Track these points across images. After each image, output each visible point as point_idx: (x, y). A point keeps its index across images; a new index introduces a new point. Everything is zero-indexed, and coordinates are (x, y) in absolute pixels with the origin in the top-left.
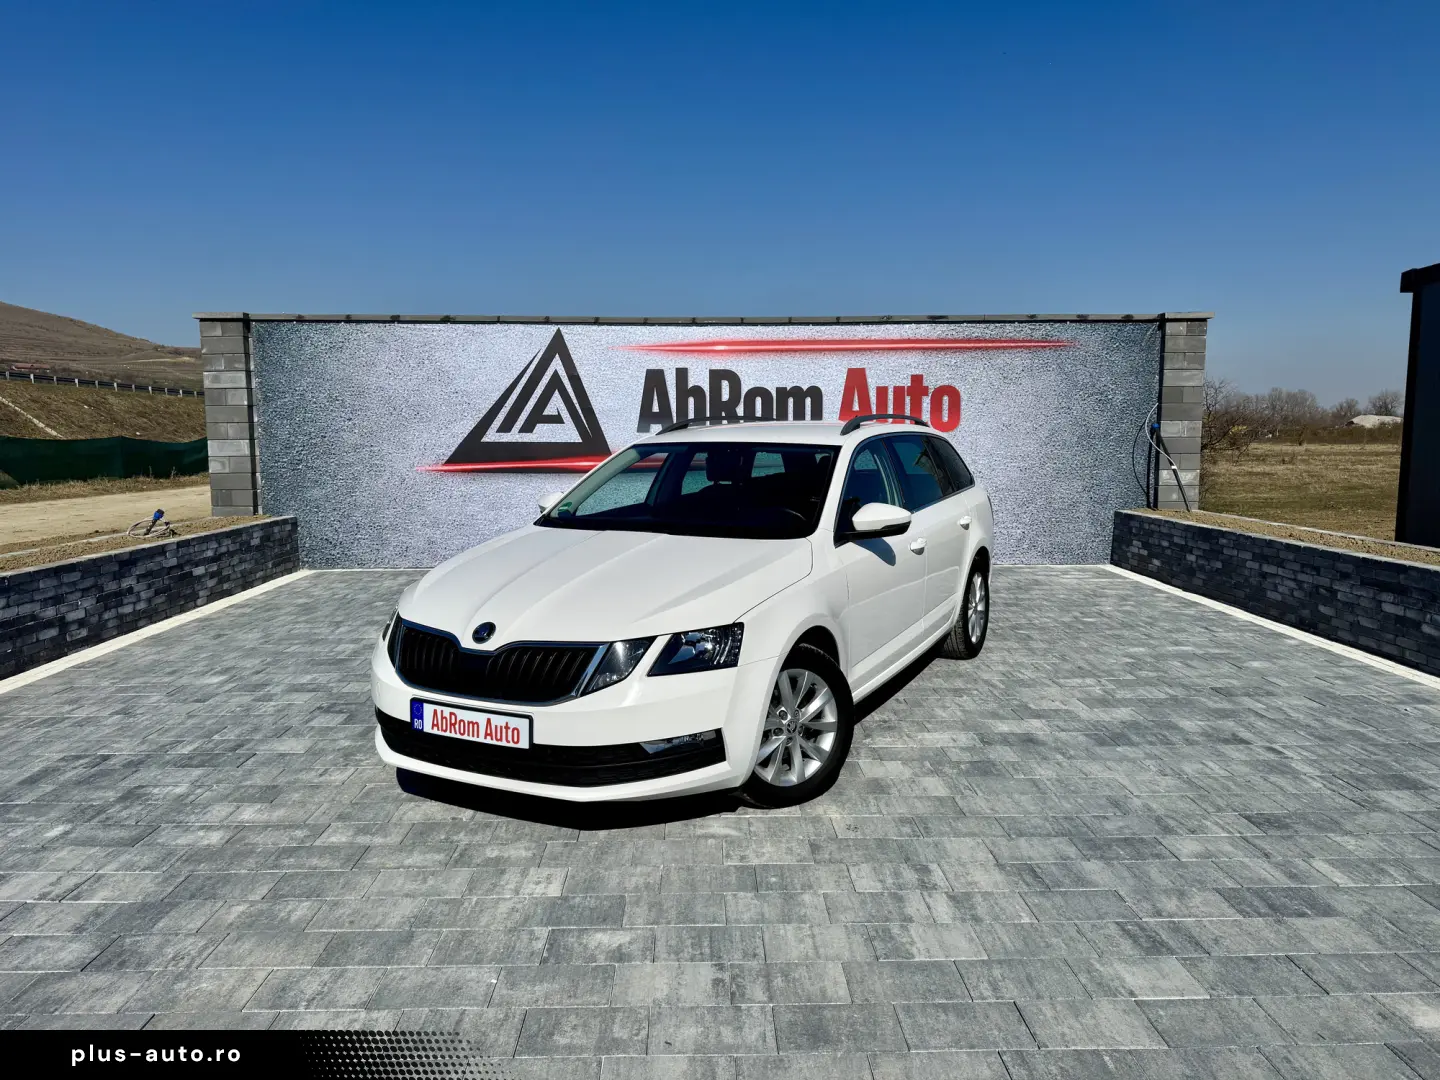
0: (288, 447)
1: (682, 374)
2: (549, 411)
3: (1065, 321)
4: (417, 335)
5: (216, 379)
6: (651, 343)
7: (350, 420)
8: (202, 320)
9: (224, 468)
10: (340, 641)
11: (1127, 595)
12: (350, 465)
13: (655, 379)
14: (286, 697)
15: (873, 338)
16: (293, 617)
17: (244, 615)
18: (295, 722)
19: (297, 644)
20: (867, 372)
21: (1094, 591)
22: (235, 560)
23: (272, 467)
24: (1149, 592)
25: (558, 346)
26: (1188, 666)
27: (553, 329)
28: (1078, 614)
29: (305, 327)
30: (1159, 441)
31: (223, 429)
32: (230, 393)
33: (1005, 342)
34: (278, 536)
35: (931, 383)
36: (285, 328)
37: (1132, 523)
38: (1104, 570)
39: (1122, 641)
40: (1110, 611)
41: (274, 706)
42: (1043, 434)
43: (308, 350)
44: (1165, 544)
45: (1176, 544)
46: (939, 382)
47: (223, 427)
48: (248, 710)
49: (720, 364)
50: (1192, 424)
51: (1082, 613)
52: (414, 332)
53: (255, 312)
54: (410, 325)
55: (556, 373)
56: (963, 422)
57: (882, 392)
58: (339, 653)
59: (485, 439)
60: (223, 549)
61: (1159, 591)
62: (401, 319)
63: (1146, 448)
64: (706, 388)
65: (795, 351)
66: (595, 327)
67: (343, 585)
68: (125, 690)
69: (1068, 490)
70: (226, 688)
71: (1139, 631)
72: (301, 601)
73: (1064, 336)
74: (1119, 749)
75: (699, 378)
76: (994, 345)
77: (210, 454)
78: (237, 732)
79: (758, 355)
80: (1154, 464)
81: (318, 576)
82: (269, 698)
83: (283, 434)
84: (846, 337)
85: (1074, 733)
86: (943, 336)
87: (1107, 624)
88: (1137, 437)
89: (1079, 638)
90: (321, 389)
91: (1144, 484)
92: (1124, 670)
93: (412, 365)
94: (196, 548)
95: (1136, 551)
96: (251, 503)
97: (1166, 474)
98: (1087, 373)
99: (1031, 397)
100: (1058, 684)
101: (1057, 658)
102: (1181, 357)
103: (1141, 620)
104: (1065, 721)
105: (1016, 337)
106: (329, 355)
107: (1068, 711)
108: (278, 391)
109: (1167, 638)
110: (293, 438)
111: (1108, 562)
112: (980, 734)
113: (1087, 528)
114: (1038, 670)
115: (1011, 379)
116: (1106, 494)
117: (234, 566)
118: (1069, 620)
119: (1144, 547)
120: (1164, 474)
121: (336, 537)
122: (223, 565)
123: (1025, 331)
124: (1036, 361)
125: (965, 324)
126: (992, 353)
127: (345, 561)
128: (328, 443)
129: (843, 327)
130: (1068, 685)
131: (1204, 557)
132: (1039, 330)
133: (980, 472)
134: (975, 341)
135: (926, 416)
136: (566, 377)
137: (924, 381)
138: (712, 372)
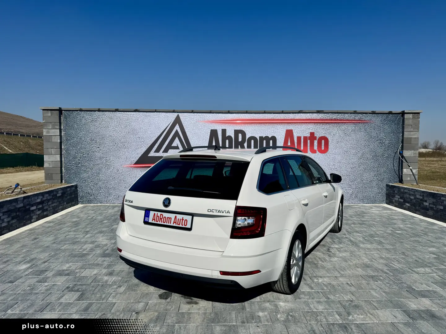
0: (75, 158)
1: (224, 131)
2: (174, 144)
3: (367, 113)
4: (124, 116)
6: (213, 120)
7: (99, 148)
8: (43, 110)
9: (50, 165)
10: (86, 243)
11: (404, 219)
12: (98, 164)
13: (214, 133)
14: (54, 280)
15: (296, 118)
16: (69, 228)
17: (49, 227)
18: (53, 298)
19: (67, 244)
20: (293, 131)
21: (388, 217)
22: (50, 203)
23: (68, 165)
25: (178, 121)
27: (176, 114)
28: (391, 229)
29: (83, 113)
30: (403, 157)
32: (53, 137)
33: (345, 120)
34: (69, 192)
35: (318, 135)
36: (75, 113)
37: (395, 189)
39: (422, 244)
40: (404, 227)
41: (46, 286)
42: (360, 155)
43: (83, 121)
44: (412, 198)
46: (320, 135)
47: (50, 150)
48: (32, 289)
49: (238, 128)
50: (414, 152)
52: (124, 115)
53: (63, 108)
54: (122, 113)
55: (177, 130)
56: (330, 150)
57: (299, 138)
58: (84, 250)
59: (149, 155)
60: (45, 199)
62: (119, 110)
63: (398, 161)
64: (233, 137)
65: (267, 123)
66: (192, 114)
67: (92, 212)
69: (368, 176)
70: (27, 273)
71: (424, 239)
72: (74, 220)
73: (367, 119)
75: (230, 133)
76: (341, 121)
77: (45, 160)
79: (252, 124)
80: (401, 167)
81: (84, 207)
82: (44, 280)
83: (73, 153)
84: (285, 118)
86: (322, 118)
87: (407, 234)
88: (394, 156)
89: (402, 242)
90: (88, 136)
91: (398, 174)
92: (437, 263)
93: (123, 127)
94: (32, 198)
95: (397, 199)
96: (60, 179)
97: (406, 170)
98: (375, 133)
99: (355, 141)
100: (415, 271)
101: (402, 254)
102: (410, 127)
103: (420, 232)
104: (439, 300)
105: (349, 119)
106: (91, 123)
107: (435, 292)
108: (72, 137)
109: (439, 243)
110: (77, 154)
111: (384, 203)
112: (405, 311)
113: (376, 190)
114: (399, 262)
115: (347, 134)
116: (383, 177)
117: (49, 205)
118: (390, 232)
119: (401, 198)
120: (405, 170)
121: (92, 192)
122: (44, 205)
123: (352, 116)
124: (357, 128)
125: (330, 114)
126: (340, 124)
127: (95, 201)
128: (90, 156)
129: (284, 114)
130: (420, 272)
131: (433, 204)
132: (358, 116)
133: (336, 169)
134: (334, 120)
135: (316, 148)
136: (181, 132)
137: (315, 134)
138: (235, 131)
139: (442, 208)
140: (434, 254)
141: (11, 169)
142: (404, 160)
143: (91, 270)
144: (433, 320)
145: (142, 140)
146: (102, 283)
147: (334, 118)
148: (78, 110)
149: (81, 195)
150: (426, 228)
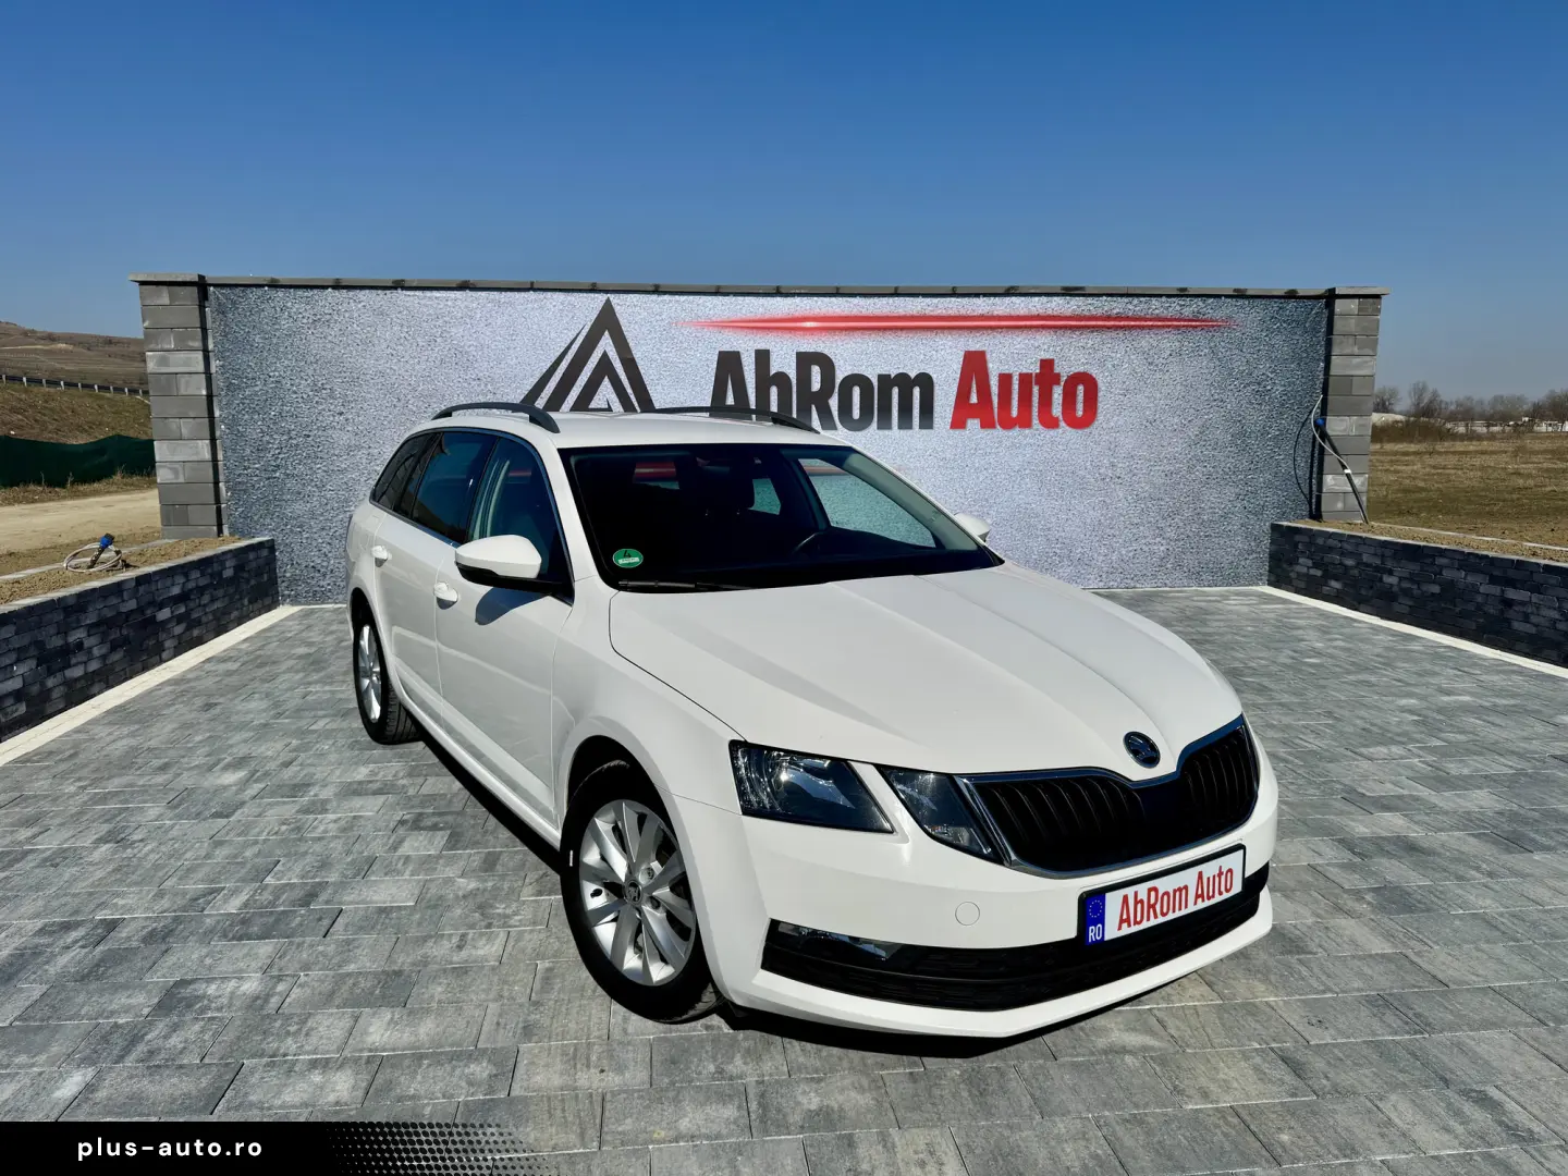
0: (261, 449)
2: (598, 400)
3: (1219, 296)
4: (426, 306)
6: (725, 318)
7: (341, 414)
8: (143, 283)
9: (177, 476)
11: (1323, 626)
13: (728, 364)
14: (346, 805)
15: (996, 313)
16: (301, 674)
17: (229, 673)
18: (377, 848)
19: (324, 716)
20: (988, 357)
21: (1278, 621)
22: (206, 599)
23: (239, 475)
25: (607, 321)
26: (1494, 724)
27: (601, 298)
29: (280, 294)
30: (1324, 436)
31: (174, 426)
32: (183, 380)
33: (1151, 320)
34: (254, 565)
35: (1064, 369)
36: (254, 294)
37: (1298, 538)
38: (1263, 593)
39: (1377, 689)
40: (1323, 648)
41: (335, 821)
42: (1193, 431)
43: (285, 324)
46: (1073, 369)
47: (173, 424)
48: (298, 829)
49: (809, 345)
50: (1361, 421)
51: (1295, 651)
52: (422, 302)
53: (212, 275)
54: (418, 293)
56: (1100, 417)
57: (1005, 380)
60: (191, 585)
63: (1308, 448)
66: (654, 297)
68: (104, 798)
69: (1217, 499)
70: (251, 792)
71: (1384, 675)
73: (1219, 314)
74: (1537, 857)
75: (784, 362)
76: (1137, 323)
77: (157, 458)
78: (298, 869)
79: (856, 334)
80: (1317, 468)
81: (307, 614)
82: (320, 807)
83: (253, 433)
84: (962, 313)
86: (1078, 312)
87: (1337, 666)
88: (1299, 435)
89: (1324, 687)
90: (302, 374)
91: (1306, 491)
92: (1422, 732)
93: (421, 344)
94: (159, 583)
95: (1305, 570)
96: (214, 521)
97: (1334, 479)
98: (1243, 359)
99: (1179, 388)
100: (1361, 755)
101: (1323, 716)
102: (1351, 340)
103: (1372, 660)
104: (1427, 814)
105: (1163, 315)
106: (312, 330)
107: (1416, 799)
108: (246, 377)
109: (1427, 685)
110: (268, 438)
111: (1264, 584)
112: (1341, 841)
113: (1240, 543)
114: (1317, 733)
115: (1157, 365)
116: (1262, 503)
117: (205, 606)
118: (1289, 661)
119: (1316, 566)
120: (1329, 480)
121: (325, 564)
122: (192, 605)
123: (1174, 307)
124: (1186, 343)
125: (1105, 298)
126: (1134, 333)
127: (338, 594)
128: (313, 443)
129: (959, 300)
130: (1376, 756)
131: (1411, 579)
132: (1190, 306)
133: (1119, 478)
134: (1116, 319)
135: (1057, 410)
136: (618, 360)
137: (1056, 366)
138: (799, 355)
139: (1436, 589)
140: (1411, 712)
142: (1327, 447)
144: (1411, 856)
145: (489, 387)
147: (1115, 312)
149: (288, 575)
150: (1386, 648)
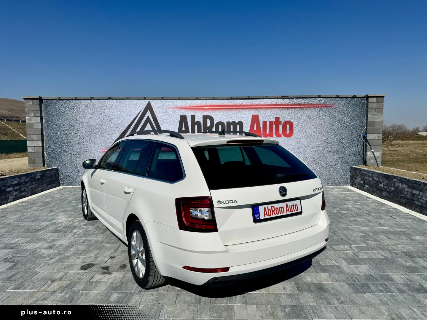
0: (55, 143)
1: (193, 117)
3: (331, 98)
5: (30, 120)
6: (182, 106)
7: (76, 133)
8: (26, 99)
9: (33, 151)
10: (45, 220)
11: (357, 200)
12: (76, 149)
13: (183, 119)
15: (261, 104)
17: (21, 206)
20: (259, 116)
21: (344, 198)
22: (28, 185)
23: (49, 150)
24: (365, 198)
25: (149, 107)
26: (389, 238)
27: (147, 101)
28: (338, 209)
29: (61, 101)
30: (367, 141)
31: (32, 137)
32: (35, 124)
33: (309, 105)
34: (49, 175)
35: (283, 120)
36: (54, 101)
37: (357, 171)
38: (347, 188)
39: (358, 223)
40: (351, 208)
42: (324, 138)
43: (62, 109)
44: (370, 179)
45: (375, 180)
46: (285, 120)
49: (206, 113)
50: (379, 135)
51: (340, 209)
52: (99, 103)
53: (44, 97)
54: (97, 100)
55: (148, 117)
56: (294, 134)
57: (265, 123)
58: (40, 227)
60: (22, 181)
61: (369, 198)
62: (94, 98)
63: (362, 144)
64: (202, 122)
65: (234, 109)
66: (162, 101)
69: (332, 159)
71: (364, 218)
72: (47, 200)
73: (331, 103)
74: (365, 296)
75: (199, 118)
76: (306, 106)
77: (28, 146)
79: (220, 110)
80: (365, 150)
83: (53, 139)
84: (252, 104)
85: (342, 283)
86: (287, 103)
87: (350, 214)
88: (359, 139)
89: (340, 222)
90: (66, 123)
91: (362, 157)
92: (361, 240)
93: (98, 114)
94: (9, 180)
95: (359, 181)
96: (42, 163)
98: (339, 116)
99: (319, 125)
101: (332, 233)
102: (374, 110)
103: (364, 212)
104: (337, 274)
105: (314, 104)
106: (69, 111)
108: (52, 124)
109: (376, 222)
110: (57, 140)
111: (349, 185)
113: (340, 172)
115: (312, 119)
116: (347, 160)
119: (362, 180)
120: (369, 153)
121: (71, 175)
122: (22, 186)
123: (317, 101)
124: (321, 112)
125: (295, 99)
126: (304, 109)
127: (74, 183)
128: (69, 142)
129: (250, 100)
130: (337, 249)
132: (322, 101)
133: (301, 152)
134: (298, 105)
135: (281, 132)
137: (280, 119)
138: (204, 116)
140: (363, 232)
141: (18, 154)
142: (367, 144)
143: (35, 244)
144: (318, 292)
145: (116, 126)
146: (37, 255)
147: (298, 103)
148: (57, 99)
149: (61, 178)
